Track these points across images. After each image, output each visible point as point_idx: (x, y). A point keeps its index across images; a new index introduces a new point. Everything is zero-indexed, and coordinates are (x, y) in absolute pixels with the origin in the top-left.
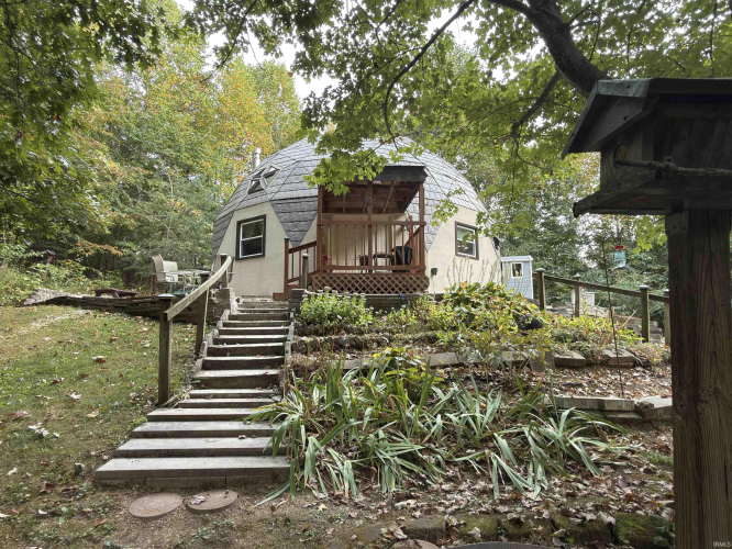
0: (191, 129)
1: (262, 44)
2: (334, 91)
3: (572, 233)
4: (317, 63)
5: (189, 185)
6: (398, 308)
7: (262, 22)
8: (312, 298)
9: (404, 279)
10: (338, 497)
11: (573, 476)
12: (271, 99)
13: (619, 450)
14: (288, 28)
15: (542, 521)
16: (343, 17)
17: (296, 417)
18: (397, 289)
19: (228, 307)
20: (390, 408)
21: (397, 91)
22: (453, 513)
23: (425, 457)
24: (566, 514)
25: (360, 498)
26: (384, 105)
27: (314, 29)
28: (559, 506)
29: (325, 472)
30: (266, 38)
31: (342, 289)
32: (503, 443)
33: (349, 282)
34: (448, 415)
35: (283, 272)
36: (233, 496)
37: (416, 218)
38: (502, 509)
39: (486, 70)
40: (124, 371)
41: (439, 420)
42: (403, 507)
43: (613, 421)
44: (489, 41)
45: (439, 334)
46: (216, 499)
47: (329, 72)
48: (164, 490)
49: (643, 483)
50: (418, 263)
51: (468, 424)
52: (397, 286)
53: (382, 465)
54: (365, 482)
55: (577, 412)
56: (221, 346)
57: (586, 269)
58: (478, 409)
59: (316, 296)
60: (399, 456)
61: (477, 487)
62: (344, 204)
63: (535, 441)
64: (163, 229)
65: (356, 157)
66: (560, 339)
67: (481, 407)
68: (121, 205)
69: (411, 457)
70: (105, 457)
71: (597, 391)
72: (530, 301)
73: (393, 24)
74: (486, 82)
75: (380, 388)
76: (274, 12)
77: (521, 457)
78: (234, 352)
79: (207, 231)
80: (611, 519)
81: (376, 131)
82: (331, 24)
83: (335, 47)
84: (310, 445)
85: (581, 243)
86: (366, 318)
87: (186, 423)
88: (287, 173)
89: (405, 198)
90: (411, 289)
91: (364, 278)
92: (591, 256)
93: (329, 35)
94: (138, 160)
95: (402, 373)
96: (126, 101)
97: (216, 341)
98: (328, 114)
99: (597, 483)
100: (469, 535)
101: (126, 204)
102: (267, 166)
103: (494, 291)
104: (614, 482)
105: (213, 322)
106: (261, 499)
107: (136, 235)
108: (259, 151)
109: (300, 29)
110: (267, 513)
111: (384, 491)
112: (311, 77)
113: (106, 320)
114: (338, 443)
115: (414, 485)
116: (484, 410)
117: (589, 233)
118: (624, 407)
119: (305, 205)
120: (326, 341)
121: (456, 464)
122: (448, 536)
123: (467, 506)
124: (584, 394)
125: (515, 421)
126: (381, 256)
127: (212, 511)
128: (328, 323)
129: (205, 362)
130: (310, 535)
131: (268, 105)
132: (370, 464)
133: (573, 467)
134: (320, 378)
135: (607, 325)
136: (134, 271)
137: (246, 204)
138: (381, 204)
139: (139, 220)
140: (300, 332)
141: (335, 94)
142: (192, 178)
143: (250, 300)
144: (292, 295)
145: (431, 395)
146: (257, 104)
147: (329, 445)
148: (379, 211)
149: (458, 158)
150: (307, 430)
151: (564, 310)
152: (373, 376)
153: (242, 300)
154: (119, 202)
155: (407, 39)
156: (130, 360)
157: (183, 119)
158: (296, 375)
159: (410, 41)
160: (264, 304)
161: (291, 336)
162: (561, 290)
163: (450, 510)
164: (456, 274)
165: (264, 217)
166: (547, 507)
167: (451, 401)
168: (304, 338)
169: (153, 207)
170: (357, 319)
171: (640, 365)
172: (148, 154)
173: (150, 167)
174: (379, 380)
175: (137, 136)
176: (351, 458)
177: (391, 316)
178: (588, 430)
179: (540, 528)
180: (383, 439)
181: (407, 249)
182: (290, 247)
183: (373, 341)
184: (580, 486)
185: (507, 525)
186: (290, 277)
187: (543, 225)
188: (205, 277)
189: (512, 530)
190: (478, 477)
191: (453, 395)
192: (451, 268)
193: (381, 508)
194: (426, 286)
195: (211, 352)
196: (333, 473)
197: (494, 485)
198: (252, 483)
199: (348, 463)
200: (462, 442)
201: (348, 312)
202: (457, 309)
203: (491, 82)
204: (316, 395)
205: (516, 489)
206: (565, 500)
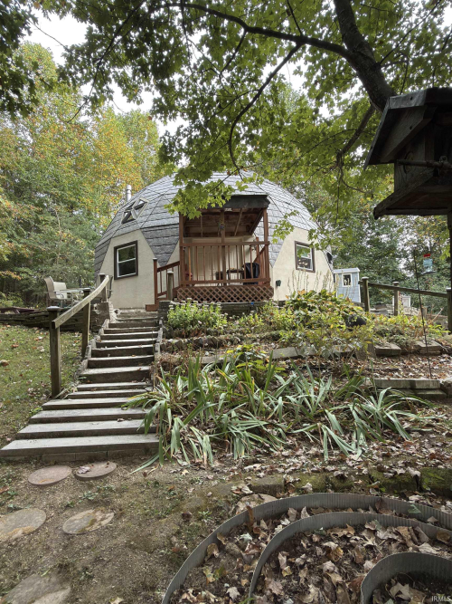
0: (73, 171)
1: (124, 93)
2: (185, 130)
3: (393, 248)
4: (172, 107)
5: (73, 218)
6: (248, 313)
7: (124, 73)
8: (177, 307)
9: (253, 289)
10: (198, 464)
11: (388, 441)
12: (139, 143)
13: (426, 419)
14: (146, 78)
15: (361, 476)
16: (192, 66)
17: (163, 402)
18: (247, 298)
19: (108, 317)
20: (241, 393)
21: (239, 129)
22: (290, 473)
23: (269, 430)
24: (381, 470)
25: (216, 464)
26: (229, 142)
27: (168, 78)
28: (376, 465)
29: (188, 445)
30: (128, 87)
31: (202, 300)
32: (332, 417)
33: (208, 293)
34: (288, 397)
35: (153, 288)
36: (113, 466)
37: (262, 239)
38: (330, 468)
39: (313, 107)
40: (24, 371)
41: (280, 401)
42: (250, 470)
43: (423, 397)
44: (316, 82)
45: (281, 333)
46: (99, 469)
47: (182, 115)
48: (57, 463)
49: (444, 445)
50: (264, 276)
51: (304, 403)
52: (247, 296)
53: (234, 438)
54: (221, 451)
55: (393, 391)
56: (102, 349)
57: (404, 278)
58: (312, 391)
59: (180, 306)
60: (247, 431)
61: (311, 452)
62: (201, 229)
63: (358, 415)
64: (54, 256)
65: (208, 187)
66: (381, 334)
67: (315, 390)
68: (18, 238)
69: (258, 431)
70: (9, 439)
71: (411, 374)
72: (357, 304)
73: (234, 71)
74: (314, 118)
75: (233, 377)
76: (133, 64)
77: (347, 428)
78: (113, 353)
79: (91, 257)
80: (417, 473)
81: (223, 164)
82: (182, 73)
83: (187, 93)
84: (175, 424)
85: (400, 257)
86: (222, 322)
87: (74, 411)
88: (153, 205)
89: (252, 223)
90: (259, 298)
91: (220, 290)
92: (409, 267)
93: (181, 83)
94: (30, 199)
95: (251, 364)
96: (16, 149)
97: (99, 345)
98: (182, 150)
99: (408, 445)
100: (303, 489)
101: (22, 236)
102: (137, 200)
103: (327, 297)
104: (421, 444)
105: (95, 330)
106: (136, 468)
107: (31, 262)
108: (130, 187)
109: (156, 78)
110: (141, 479)
111: (236, 458)
112: (168, 120)
113: (8, 331)
114: (199, 422)
115: (259, 453)
116: (317, 392)
117: (407, 248)
118: (431, 386)
119: (169, 232)
120: (189, 342)
121: (294, 435)
122: (286, 490)
123: (302, 467)
124: (400, 376)
125: (343, 400)
126: (234, 271)
127: (95, 478)
128: (190, 328)
129: (89, 362)
130: (174, 494)
131: (136, 148)
132: (224, 438)
133: (389, 434)
134: (184, 371)
135: (419, 321)
136: (32, 291)
137: (120, 232)
138: (233, 228)
139: (33, 249)
140: (167, 336)
141: (187, 133)
142: (75, 213)
143: (126, 311)
144: (161, 306)
145: (274, 382)
146: (127, 148)
147: (191, 424)
148: (231, 234)
149: (297, 189)
150: (173, 413)
151: (385, 311)
152: (227, 368)
153: (120, 312)
154: (15, 235)
155: (246, 83)
156: (28, 363)
157: (65, 162)
158: (164, 370)
159: (249, 85)
160: (139, 314)
161: (160, 339)
162: (384, 296)
163: (288, 471)
164: (295, 284)
165: (136, 242)
166: (366, 465)
167: (290, 386)
168: (171, 340)
169: (44, 238)
170: (214, 323)
171: (445, 353)
172: (38, 194)
173: (40, 204)
174: (231, 372)
175: (27, 178)
176: (209, 434)
177: (242, 320)
178: (402, 405)
179: (360, 482)
180: (235, 418)
181: (255, 265)
182: (159, 266)
183: (227, 340)
184: (394, 448)
185: (333, 481)
186: (159, 292)
187: (368, 243)
188: (87, 293)
189: (337, 484)
190: (312, 445)
191: (292, 381)
192: (291, 279)
193: (233, 471)
194: (272, 295)
195: (95, 354)
196: (194, 446)
197: (325, 450)
198: (129, 455)
199: (207, 437)
200: (299, 417)
201: (207, 317)
202: (296, 312)
203: (319, 118)
204: (180, 385)
205: (342, 453)
206: (381, 459)
